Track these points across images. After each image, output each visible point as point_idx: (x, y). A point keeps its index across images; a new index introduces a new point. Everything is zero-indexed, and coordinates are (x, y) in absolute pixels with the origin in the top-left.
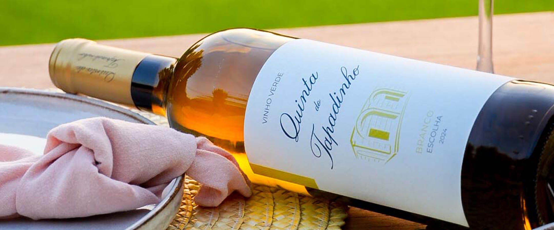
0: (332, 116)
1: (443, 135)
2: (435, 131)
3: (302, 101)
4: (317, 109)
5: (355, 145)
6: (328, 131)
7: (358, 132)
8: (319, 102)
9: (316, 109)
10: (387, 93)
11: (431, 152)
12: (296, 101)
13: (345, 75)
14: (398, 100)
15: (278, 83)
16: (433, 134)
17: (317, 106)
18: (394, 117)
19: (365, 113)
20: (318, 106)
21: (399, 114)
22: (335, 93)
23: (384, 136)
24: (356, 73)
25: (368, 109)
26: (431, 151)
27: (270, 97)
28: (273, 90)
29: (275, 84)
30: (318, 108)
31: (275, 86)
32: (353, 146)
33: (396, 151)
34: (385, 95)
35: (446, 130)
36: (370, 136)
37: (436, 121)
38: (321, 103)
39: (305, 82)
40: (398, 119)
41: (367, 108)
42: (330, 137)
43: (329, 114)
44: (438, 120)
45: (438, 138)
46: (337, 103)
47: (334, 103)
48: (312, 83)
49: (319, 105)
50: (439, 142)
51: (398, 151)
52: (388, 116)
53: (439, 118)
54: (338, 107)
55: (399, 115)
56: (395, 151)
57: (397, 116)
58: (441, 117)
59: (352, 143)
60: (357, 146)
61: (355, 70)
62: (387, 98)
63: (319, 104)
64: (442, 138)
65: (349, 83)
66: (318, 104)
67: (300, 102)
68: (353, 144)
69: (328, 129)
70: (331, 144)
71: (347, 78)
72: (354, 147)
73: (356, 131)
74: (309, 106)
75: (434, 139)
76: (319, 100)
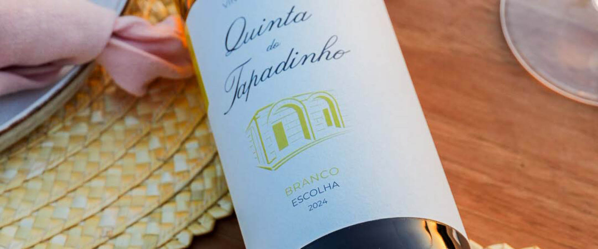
0: (270, 70)
1: (319, 204)
2: (318, 191)
5: (255, 120)
6: (254, 80)
7: (270, 111)
8: (277, 45)
10: (332, 107)
11: (294, 206)
12: (264, 20)
13: (326, 47)
14: (329, 124)
16: (314, 193)
17: (271, 46)
18: (307, 137)
19: (294, 102)
20: (273, 46)
21: (315, 139)
22: (297, 53)
23: (282, 143)
24: (337, 56)
25: (300, 102)
26: (295, 204)
30: (271, 49)
32: (254, 119)
33: (275, 168)
34: (327, 106)
35: (326, 202)
36: (274, 128)
37: (329, 184)
39: (291, 12)
40: (308, 142)
41: (300, 100)
42: (249, 87)
44: (332, 186)
45: (312, 200)
46: (288, 65)
48: (294, 20)
50: (309, 206)
51: (275, 170)
52: (305, 130)
53: (336, 184)
54: (284, 69)
55: (313, 140)
56: (273, 167)
57: (310, 139)
58: (337, 185)
59: (257, 114)
60: (256, 123)
61: (340, 52)
62: (326, 112)
63: (275, 47)
64: (315, 205)
65: (319, 59)
66: (275, 45)
67: (266, 24)
68: (256, 117)
69: (255, 77)
70: (243, 93)
71: (325, 51)
72: (254, 121)
74: (267, 37)
75: (309, 198)
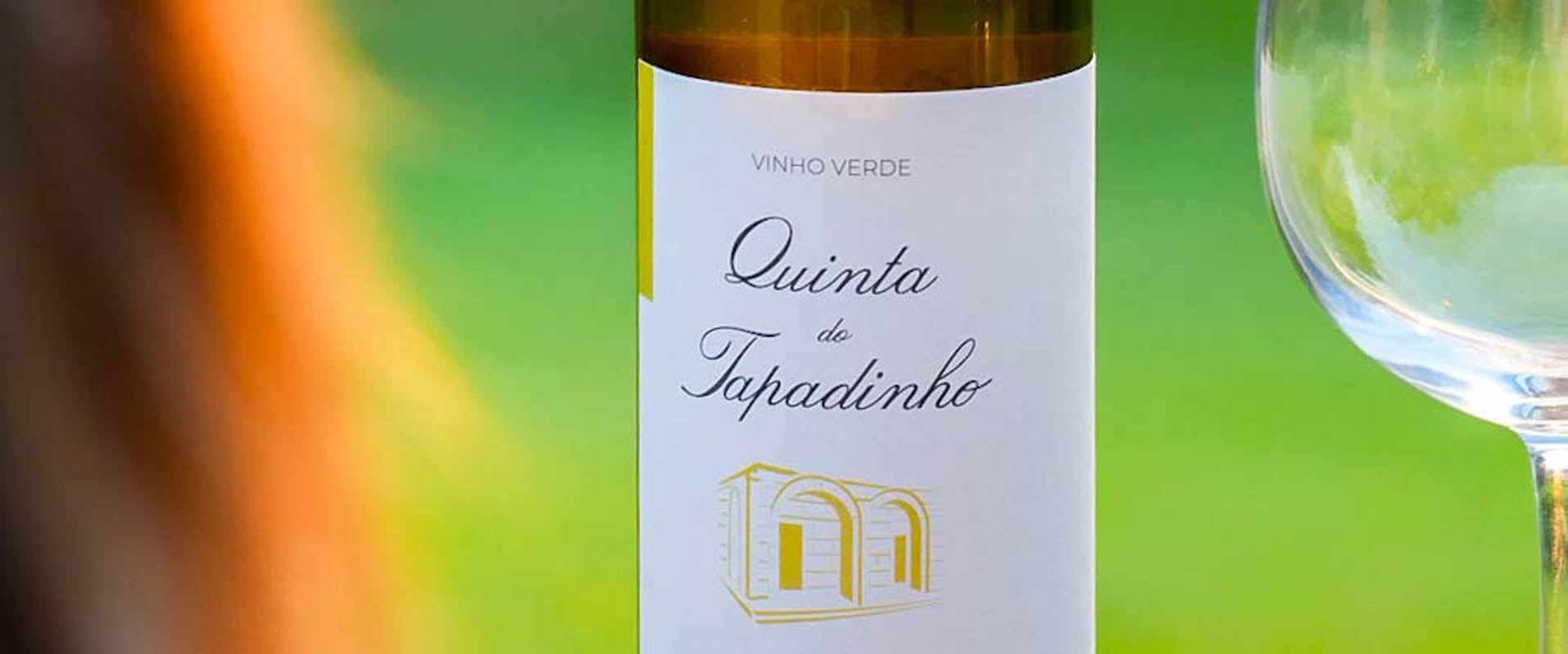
3: (837, 278)
4: (822, 338)
9: (823, 333)
15: (875, 174)
27: (829, 165)
28: (850, 167)
29: (871, 168)
31: (866, 170)
38: (843, 342)
43: (817, 382)
47: (851, 386)
49: (834, 339)
73: (787, 481)
76: (850, 333)
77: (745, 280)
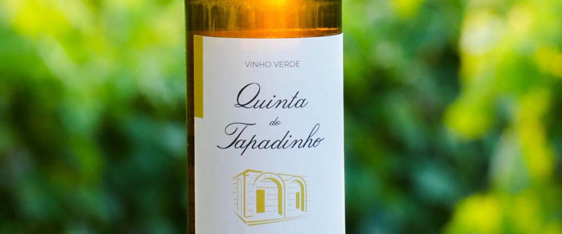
77: (243, 106)
